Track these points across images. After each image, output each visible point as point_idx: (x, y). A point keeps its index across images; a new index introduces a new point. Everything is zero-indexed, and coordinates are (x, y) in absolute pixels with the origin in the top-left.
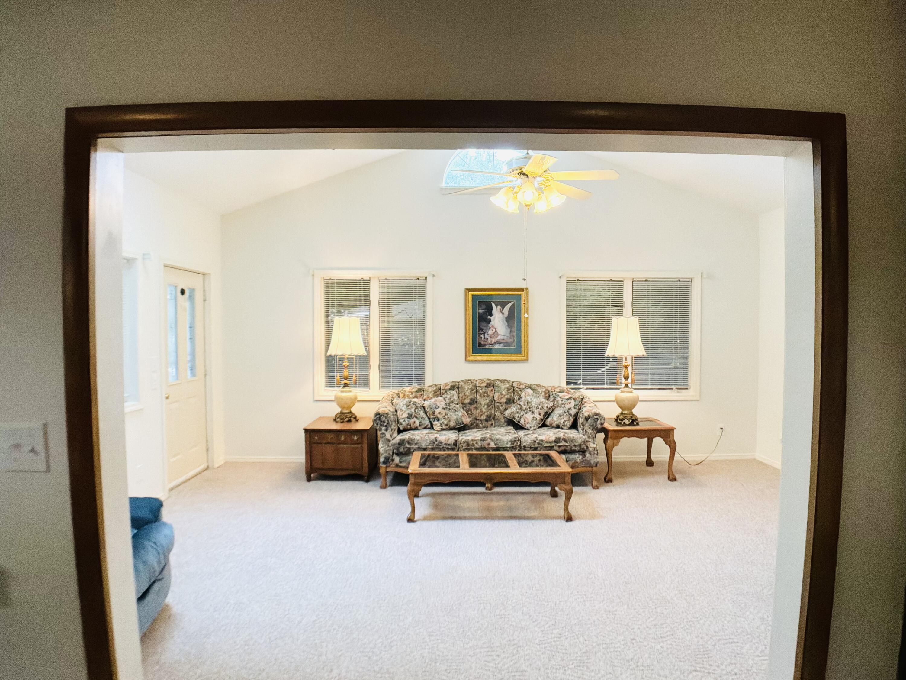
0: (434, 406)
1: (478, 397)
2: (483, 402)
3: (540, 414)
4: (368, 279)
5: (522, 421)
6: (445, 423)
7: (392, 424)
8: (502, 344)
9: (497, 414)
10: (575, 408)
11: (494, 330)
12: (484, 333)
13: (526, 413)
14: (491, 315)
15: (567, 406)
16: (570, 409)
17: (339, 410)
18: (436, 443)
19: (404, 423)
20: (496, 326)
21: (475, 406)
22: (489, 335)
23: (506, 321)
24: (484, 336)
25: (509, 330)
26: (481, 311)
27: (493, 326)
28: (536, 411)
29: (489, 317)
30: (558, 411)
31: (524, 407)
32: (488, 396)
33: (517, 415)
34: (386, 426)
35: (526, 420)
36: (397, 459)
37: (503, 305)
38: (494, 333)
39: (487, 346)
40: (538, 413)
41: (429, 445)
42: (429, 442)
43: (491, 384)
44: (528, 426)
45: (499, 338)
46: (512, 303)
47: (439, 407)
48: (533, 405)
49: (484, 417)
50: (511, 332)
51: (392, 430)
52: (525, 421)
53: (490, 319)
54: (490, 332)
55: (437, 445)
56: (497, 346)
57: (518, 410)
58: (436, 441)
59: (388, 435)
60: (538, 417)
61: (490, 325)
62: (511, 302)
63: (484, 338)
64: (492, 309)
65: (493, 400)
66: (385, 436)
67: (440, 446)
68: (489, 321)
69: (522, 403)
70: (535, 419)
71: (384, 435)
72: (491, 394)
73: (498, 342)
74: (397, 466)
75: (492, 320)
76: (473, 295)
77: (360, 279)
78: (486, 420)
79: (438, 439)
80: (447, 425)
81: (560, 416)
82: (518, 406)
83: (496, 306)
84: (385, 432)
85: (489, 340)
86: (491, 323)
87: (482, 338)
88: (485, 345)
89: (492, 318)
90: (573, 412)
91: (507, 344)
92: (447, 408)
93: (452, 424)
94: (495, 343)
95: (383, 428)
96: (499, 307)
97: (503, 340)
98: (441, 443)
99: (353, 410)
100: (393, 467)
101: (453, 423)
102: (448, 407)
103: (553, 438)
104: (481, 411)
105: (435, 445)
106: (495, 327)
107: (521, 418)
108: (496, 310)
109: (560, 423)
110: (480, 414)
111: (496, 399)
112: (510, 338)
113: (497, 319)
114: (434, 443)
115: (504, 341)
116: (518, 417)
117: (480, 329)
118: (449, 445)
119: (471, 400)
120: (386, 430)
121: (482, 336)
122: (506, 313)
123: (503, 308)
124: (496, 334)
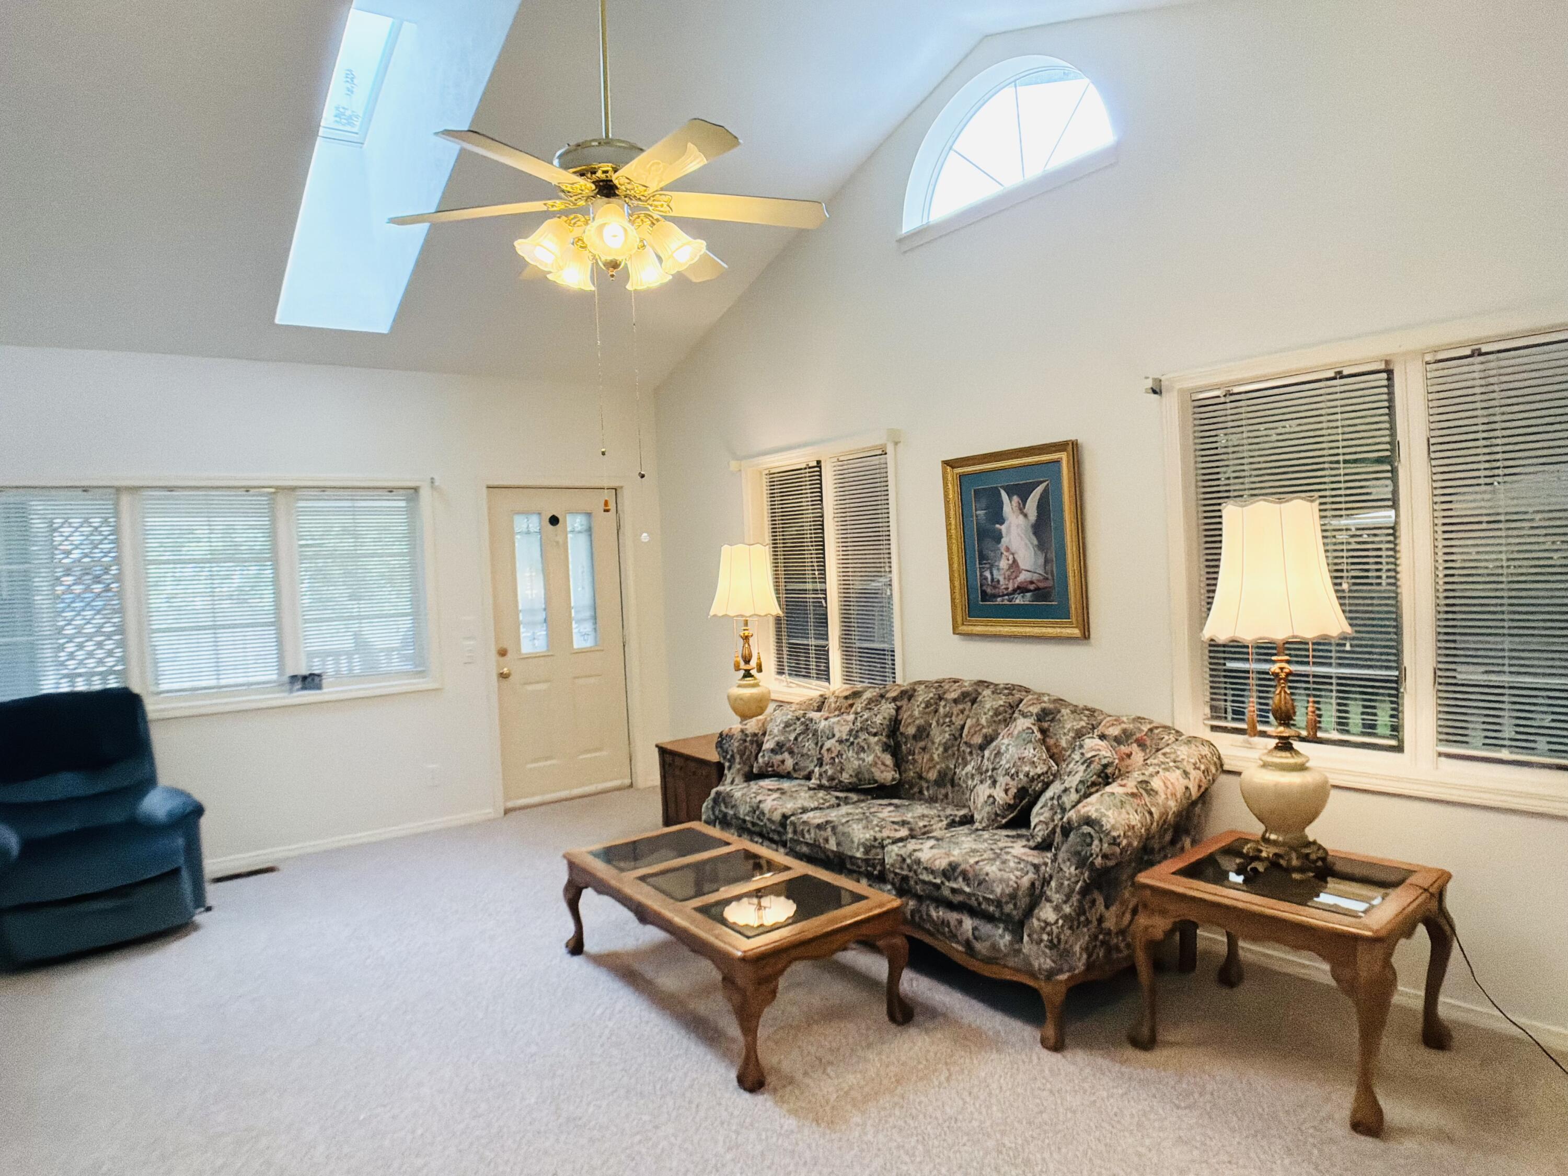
1: (934, 724)
2: (940, 737)
3: (1006, 791)
4: (818, 463)
6: (830, 773)
8: (1029, 595)
11: (1011, 557)
14: (1002, 521)
19: (764, 760)
20: (1013, 548)
21: (922, 744)
22: (1002, 572)
23: (1035, 533)
25: (1041, 560)
26: (979, 512)
27: (1008, 549)
29: (998, 526)
32: (951, 724)
35: (976, 799)
37: (1022, 492)
38: (1010, 567)
39: (999, 599)
43: (969, 696)
45: (1023, 577)
46: (1044, 484)
49: (932, 775)
50: (1047, 561)
52: (974, 803)
53: (1000, 530)
54: (1003, 564)
56: (1019, 600)
61: (1001, 546)
62: (1040, 483)
63: (992, 580)
64: (1001, 504)
65: (958, 737)
68: (998, 537)
72: (959, 721)
73: (1021, 589)
75: (1004, 533)
76: (959, 476)
77: (806, 466)
78: (937, 784)
80: (831, 779)
83: (1010, 498)
86: (1003, 540)
87: (986, 579)
88: (995, 596)
89: (1003, 528)
91: (1037, 593)
93: (845, 777)
94: (1014, 591)
96: (1015, 498)
97: (1032, 582)
101: (848, 776)
102: (852, 739)
106: (1013, 551)
108: (1009, 506)
110: (928, 765)
111: (966, 733)
112: (1045, 578)
113: (1014, 531)
115: (1031, 587)
117: (982, 557)
121: (987, 574)
122: (1033, 513)
123: (1024, 501)
124: (1014, 567)
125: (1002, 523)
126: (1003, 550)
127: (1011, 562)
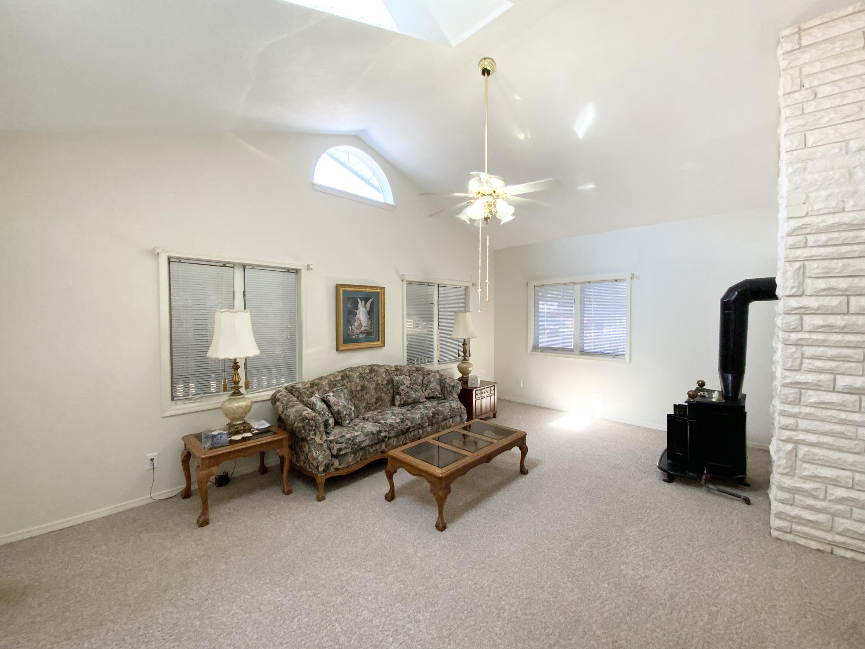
1: (366, 383)
2: (372, 386)
4: (232, 266)
7: (320, 426)
11: (359, 322)
14: (357, 309)
20: (360, 318)
21: (365, 392)
23: (368, 313)
25: (370, 323)
26: (349, 305)
27: (358, 319)
32: (374, 380)
34: (314, 430)
36: (336, 463)
43: (372, 369)
45: (363, 328)
46: (373, 299)
49: (374, 400)
50: (371, 323)
51: (320, 433)
53: (356, 312)
59: (318, 440)
61: (356, 318)
64: (357, 304)
66: (315, 441)
72: (375, 378)
74: (337, 469)
76: (344, 291)
77: (222, 265)
78: (376, 403)
83: (361, 302)
84: (313, 437)
86: (357, 316)
89: (358, 312)
94: (360, 333)
95: (312, 433)
96: (363, 302)
100: (333, 472)
108: (361, 304)
110: (371, 397)
111: (379, 382)
112: (371, 329)
113: (361, 313)
115: (366, 332)
119: (361, 386)
124: (360, 325)
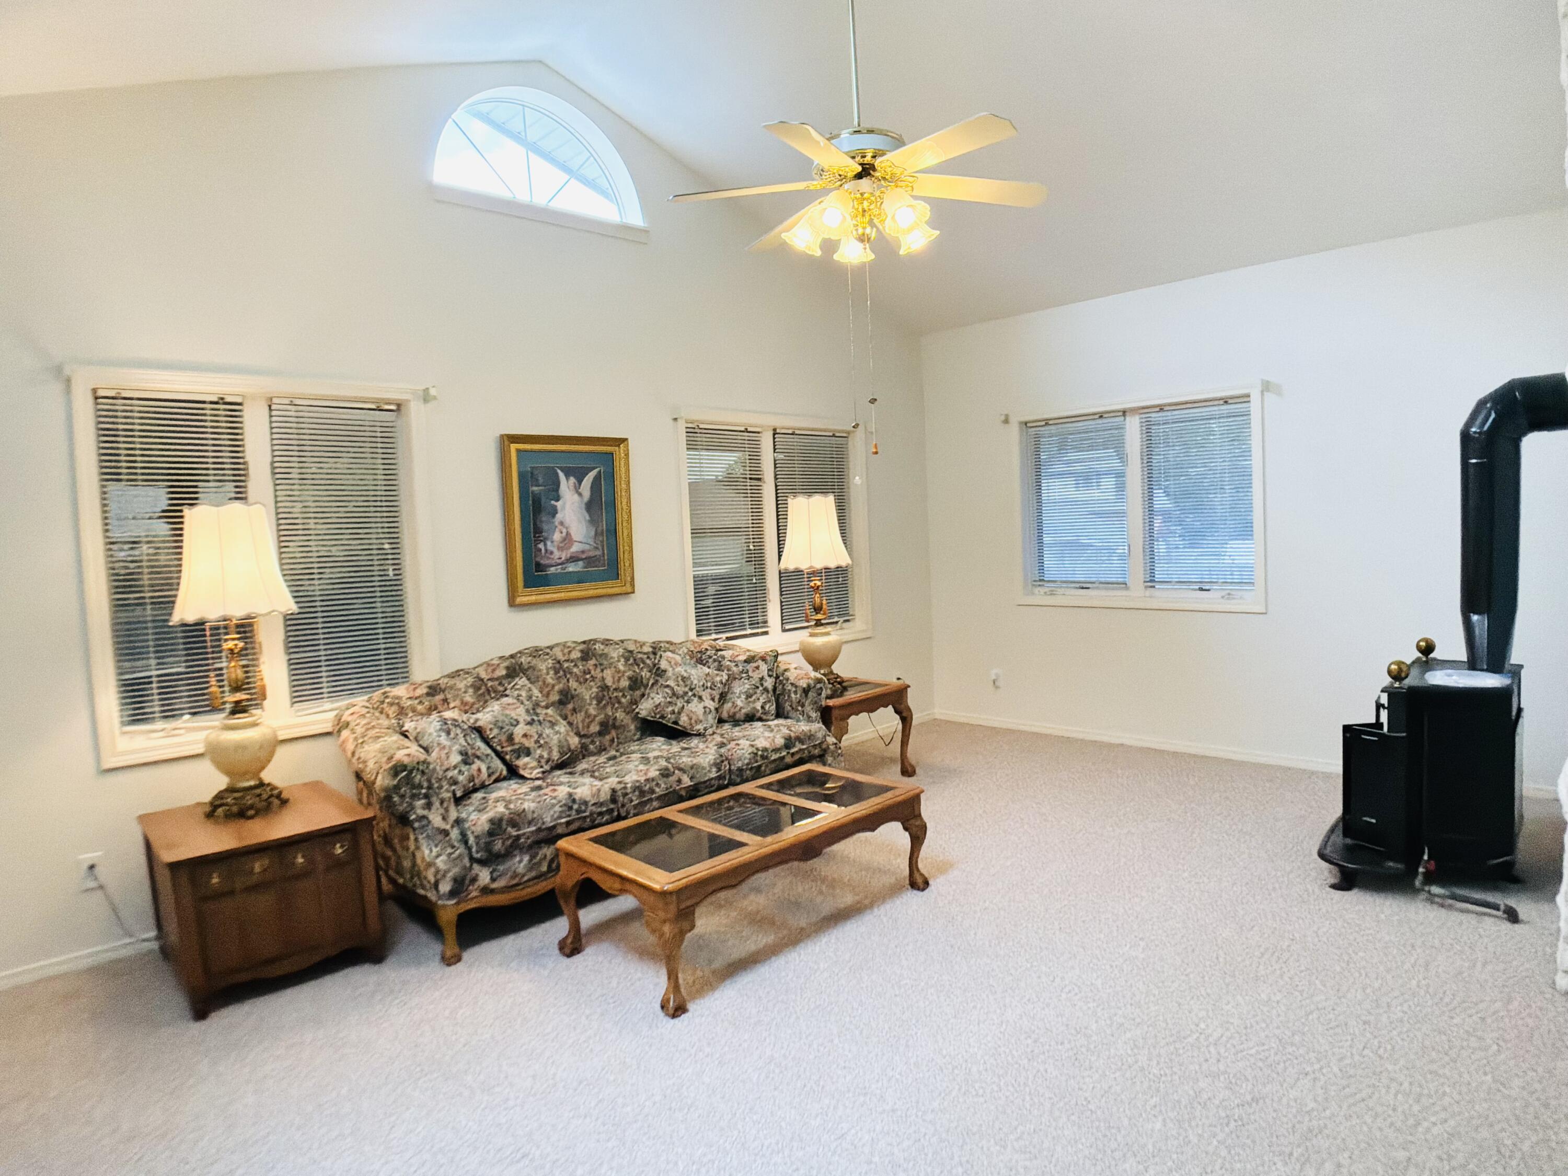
0: (507, 721)
1: (573, 684)
2: (588, 693)
3: (713, 699)
4: (239, 400)
5: (684, 720)
6: (544, 755)
7: (440, 787)
8: (581, 563)
9: (620, 715)
10: (770, 676)
11: (564, 531)
12: (544, 541)
13: (688, 702)
14: (557, 498)
15: (756, 676)
16: (762, 679)
17: (221, 782)
18: (575, 807)
19: (461, 778)
20: (567, 521)
21: (570, 706)
22: (555, 543)
23: (587, 509)
24: (545, 545)
25: (593, 533)
26: (536, 489)
27: (562, 523)
28: (706, 695)
29: (553, 502)
30: (740, 688)
31: (680, 690)
32: (593, 678)
33: (670, 709)
34: (426, 796)
35: (691, 715)
36: (484, 876)
37: (579, 474)
38: (564, 539)
39: (553, 569)
40: (709, 697)
41: (560, 817)
42: (557, 808)
43: (588, 651)
44: (700, 727)
45: (575, 548)
46: (597, 470)
47: (518, 722)
48: (695, 682)
49: (595, 728)
51: (442, 802)
52: (691, 719)
53: (556, 507)
54: (557, 536)
55: (578, 811)
56: (571, 568)
57: (668, 699)
58: (574, 801)
59: (436, 819)
60: (712, 705)
61: (556, 521)
62: (594, 468)
63: (546, 550)
64: (557, 484)
65: (605, 688)
66: (429, 822)
67: (585, 812)
68: (554, 512)
69: (671, 683)
70: (708, 710)
71: (424, 822)
72: (597, 673)
73: (574, 559)
74: (486, 890)
75: (559, 507)
76: (518, 451)
77: (215, 399)
78: (600, 733)
79: (577, 797)
80: (548, 760)
81: (749, 696)
82: (667, 690)
83: (567, 479)
84: (425, 812)
85: (557, 554)
86: (558, 516)
87: (540, 550)
88: (549, 567)
89: (559, 505)
90: (769, 683)
91: (590, 561)
92: (533, 720)
93: (555, 755)
94: (567, 560)
95: (420, 803)
96: (572, 480)
97: (583, 552)
98: (586, 803)
99: (267, 776)
100: (476, 897)
101: (555, 753)
102: (536, 718)
103: (780, 741)
104: (588, 715)
105: (574, 812)
106: (566, 525)
107: (679, 713)
108: (566, 485)
109: (754, 708)
110: (587, 720)
111: (609, 682)
112: (597, 548)
113: (568, 506)
114: (570, 808)
115: (584, 556)
116: (673, 712)
117: (537, 531)
118: (601, 804)
119: (561, 692)
120: (429, 806)
121: (541, 546)
122: (587, 493)
123: (580, 482)
124: (568, 539)
125: (558, 500)
126: (557, 523)
127: (564, 534)
